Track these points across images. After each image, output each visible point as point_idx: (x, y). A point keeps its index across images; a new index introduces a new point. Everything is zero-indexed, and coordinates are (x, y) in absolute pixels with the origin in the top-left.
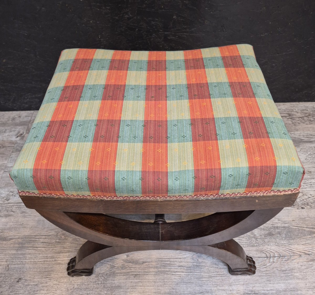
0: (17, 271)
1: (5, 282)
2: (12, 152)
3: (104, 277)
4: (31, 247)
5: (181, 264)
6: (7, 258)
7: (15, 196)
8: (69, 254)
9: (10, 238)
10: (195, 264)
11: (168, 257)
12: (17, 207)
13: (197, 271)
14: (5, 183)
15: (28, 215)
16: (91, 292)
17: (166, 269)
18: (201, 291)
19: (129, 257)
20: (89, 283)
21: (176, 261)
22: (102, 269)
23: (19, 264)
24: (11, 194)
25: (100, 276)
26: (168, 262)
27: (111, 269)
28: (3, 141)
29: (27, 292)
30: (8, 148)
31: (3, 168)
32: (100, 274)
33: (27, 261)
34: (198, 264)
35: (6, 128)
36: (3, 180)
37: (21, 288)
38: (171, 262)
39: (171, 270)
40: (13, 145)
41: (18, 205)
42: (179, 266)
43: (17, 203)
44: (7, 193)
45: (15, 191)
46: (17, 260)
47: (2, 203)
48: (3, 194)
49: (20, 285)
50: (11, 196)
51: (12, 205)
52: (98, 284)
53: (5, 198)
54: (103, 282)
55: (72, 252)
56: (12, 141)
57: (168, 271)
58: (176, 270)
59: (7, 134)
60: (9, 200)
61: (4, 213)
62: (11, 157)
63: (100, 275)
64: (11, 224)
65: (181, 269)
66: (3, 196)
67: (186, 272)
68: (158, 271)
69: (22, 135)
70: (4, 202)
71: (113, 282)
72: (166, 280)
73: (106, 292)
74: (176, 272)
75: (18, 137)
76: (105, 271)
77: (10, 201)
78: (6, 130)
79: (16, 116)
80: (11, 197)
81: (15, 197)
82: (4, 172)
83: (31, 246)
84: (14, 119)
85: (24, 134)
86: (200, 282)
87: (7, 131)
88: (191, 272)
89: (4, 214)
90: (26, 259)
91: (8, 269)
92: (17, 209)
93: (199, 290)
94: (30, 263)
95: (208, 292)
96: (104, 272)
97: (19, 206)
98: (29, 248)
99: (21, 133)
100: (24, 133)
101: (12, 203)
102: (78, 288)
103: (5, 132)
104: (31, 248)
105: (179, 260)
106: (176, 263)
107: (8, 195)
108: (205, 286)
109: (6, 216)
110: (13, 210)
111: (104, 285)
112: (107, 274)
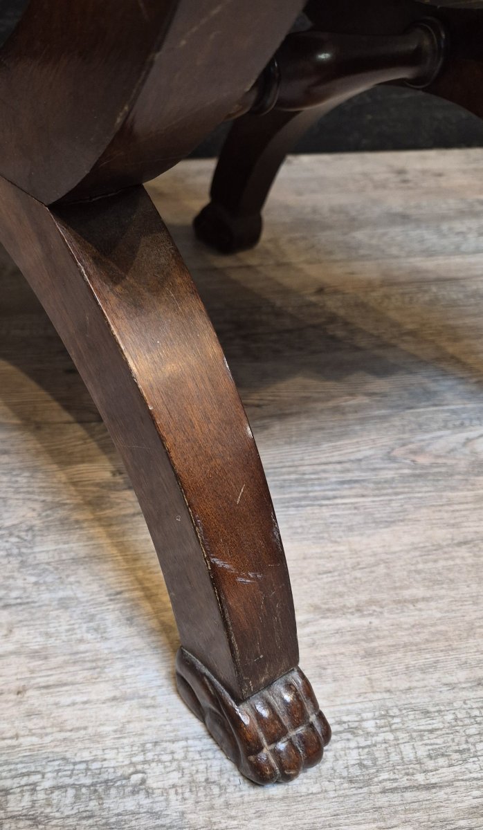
3: (19, 537)
5: (349, 476)
10: (407, 471)
11: (288, 464)
13: (424, 490)
17: (290, 493)
18: (460, 538)
21: (324, 471)
26: (293, 477)
27: (49, 512)
34: (418, 472)
38: (304, 474)
39: (311, 494)
42: (343, 483)
54: (15, 551)
57: (300, 499)
58: (330, 494)
65: (351, 488)
67: (375, 496)
72: (297, 524)
73: (33, 579)
74: (335, 497)
76: (21, 520)
86: (446, 515)
88: (397, 494)
93: (449, 536)
96: (16, 522)
105: (338, 467)
106: (324, 475)
108: (471, 524)
111: (24, 558)
112: (31, 529)
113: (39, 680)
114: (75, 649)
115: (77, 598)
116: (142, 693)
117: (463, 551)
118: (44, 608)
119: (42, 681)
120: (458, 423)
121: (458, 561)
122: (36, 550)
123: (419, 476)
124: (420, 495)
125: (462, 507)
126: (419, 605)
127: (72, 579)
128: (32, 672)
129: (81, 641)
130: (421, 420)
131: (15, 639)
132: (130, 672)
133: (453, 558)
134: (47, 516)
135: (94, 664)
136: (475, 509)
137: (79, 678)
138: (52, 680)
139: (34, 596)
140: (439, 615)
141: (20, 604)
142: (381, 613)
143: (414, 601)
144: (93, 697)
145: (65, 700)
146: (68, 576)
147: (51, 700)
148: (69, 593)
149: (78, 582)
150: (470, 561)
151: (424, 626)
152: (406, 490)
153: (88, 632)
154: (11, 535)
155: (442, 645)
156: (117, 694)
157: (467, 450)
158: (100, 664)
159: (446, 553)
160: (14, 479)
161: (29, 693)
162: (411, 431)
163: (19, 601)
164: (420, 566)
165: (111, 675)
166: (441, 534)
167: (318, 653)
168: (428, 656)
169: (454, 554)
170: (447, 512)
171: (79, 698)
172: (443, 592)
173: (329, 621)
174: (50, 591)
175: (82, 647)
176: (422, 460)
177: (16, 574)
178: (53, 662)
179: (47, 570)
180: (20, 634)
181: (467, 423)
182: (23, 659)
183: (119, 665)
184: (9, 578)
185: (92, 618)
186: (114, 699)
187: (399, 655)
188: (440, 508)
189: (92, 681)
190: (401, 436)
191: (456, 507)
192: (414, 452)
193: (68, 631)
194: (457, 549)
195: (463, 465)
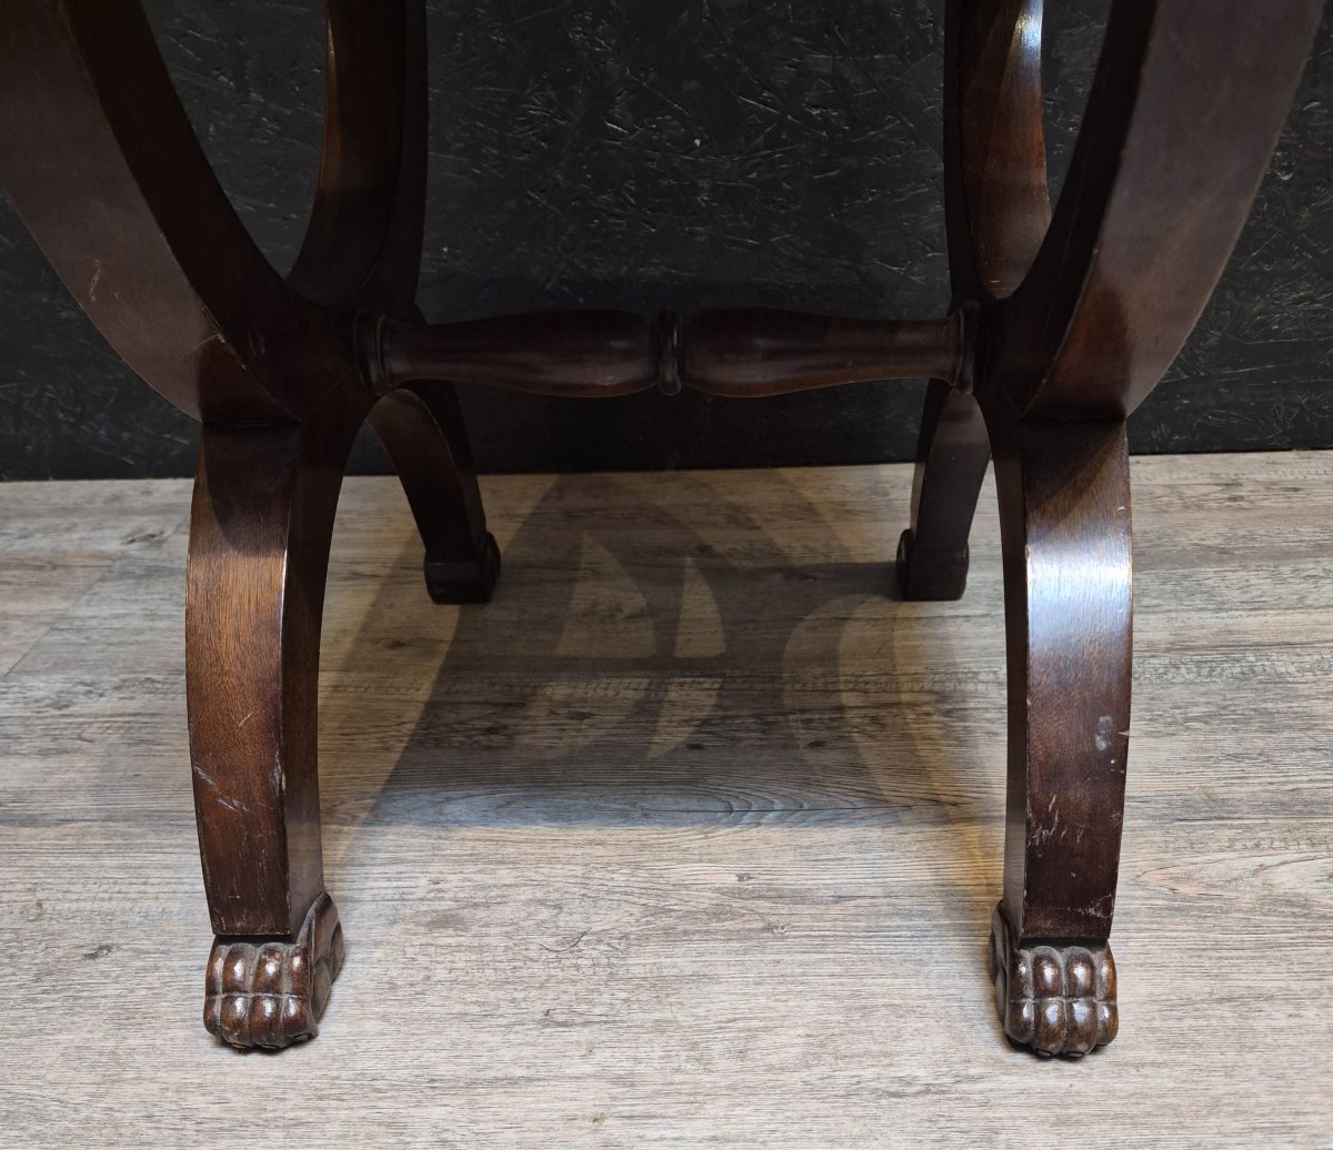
0: (89, 920)
1: (12, 956)
2: (103, 580)
3: (609, 945)
4: (178, 846)
6: (35, 881)
7: (101, 695)
8: (400, 870)
9: (62, 817)
10: (1160, 902)
12: (109, 728)
13: (1181, 927)
14: (52, 661)
15: (167, 751)
16: (534, 993)
18: (1224, 994)
19: (750, 882)
20: (519, 964)
22: (594, 918)
23: (103, 900)
24: (81, 688)
25: (587, 943)
27: (650, 919)
28: (53, 550)
29: (143, 992)
30: (80, 570)
31: (48, 619)
32: (584, 934)
33: (148, 888)
34: (1176, 904)
35: (76, 520)
36: (43, 653)
37: (106, 977)
40: (110, 563)
41: (116, 722)
43: (112, 716)
44: (58, 686)
45: (102, 682)
46: (96, 886)
47: (29, 714)
48: (40, 689)
49: (102, 967)
50: (81, 697)
51: (81, 720)
52: (577, 967)
53: (47, 702)
54: (603, 961)
55: (414, 861)
56: (101, 552)
59: (76, 536)
60: (67, 706)
61: (38, 744)
62: (93, 591)
63: (584, 938)
64: (72, 775)
66: (38, 697)
68: (935, 926)
69: (157, 538)
70: (39, 712)
71: (663, 960)
73: (624, 995)
75: (132, 541)
76: (613, 925)
77: (71, 709)
78: (75, 525)
79: (131, 493)
80: (82, 699)
81: (104, 699)
82: (48, 632)
83: (179, 841)
84: (116, 498)
85: (165, 535)
86: (1207, 963)
87: (80, 528)
88: (1140, 931)
89: (35, 747)
90: (145, 884)
91: (40, 915)
92: (110, 731)
93: (1207, 989)
94: (172, 895)
95: (1272, 998)
96: (606, 927)
97: (119, 724)
98: (165, 850)
99: (151, 531)
100: (162, 533)
101: (82, 716)
102: (455, 981)
103: (68, 530)
104: (178, 850)
107: (62, 692)
108: (1243, 976)
109: (44, 753)
110: (84, 735)
111: (614, 970)
112: (625, 936)
113: (621, 1108)
114: (669, 1079)
115: (677, 1022)
116: (749, 1136)
117: (1225, 1010)
118: (635, 1030)
119: (626, 1110)
120: (1250, 844)
121: (1214, 1022)
122: (630, 961)
123: (1177, 909)
124: (1174, 934)
125: (1234, 953)
126: (1145, 1071)
127: (672, 999)
128: (614, 1099)
129: (677, 1070)
130: (1194, 836)
131: (594, 1061)
132: (738, 1111)
133: (1207, 1017)
134: (648, 923)
135: (692, 1099)
136: (1253, 958)
137: (670, 1112)
138: (639, 1110)
139: (624, 1015)
140: (1172, 1085)
141: (605, 1022)
142: (1089, 1075)
143: (1140, 1065)
144: (688, 1134)
145: (651, 1133)
146: (668, 995)
147: (635, 1132)
148: (669, 1015)
149: (681, 1003)
150: (1231, 1022)
151: (1146, 1096)
152: (1155, 926)
153: (687, 1061)
154: (600, 941)
155: (1168, 1121)
156: (718, 1133)
157: (1257, 881)
158: (700, 1098)
159: (1197, 1010)
160: (609, 876)
161: (607, 1122)
162: (1177, 850)
163: (604, 1018)
164: (1156, 1024)
165: (712, 1112)
166: (1195, 986)
167: (990, 1114)
168: (1146, 1132)
169: (1210, 1012)
170: (1210, 958)
171: (668, 1134)
172: (1183, 1057)
173: (1014, 1078)
174: (644, 1011)
175: (678, 1078)
176: (1184, 889)
177: (602, 988)
178: (642, 1090)
179: (642, 986)
180: (601, 1056)
181: (1265, 844)
182: (603, 1084)
183: (724, 1102)
184: (593, 990)
185: (694, 1046)
186: (714, 1138)
187: (1105, 1127)
188: (1199, 953)
189: (688, 1117)
190: (1161, 856)
191: (1226, 953)
192: (1176, 879)
193: (662, 1058)
194: (1215, 1006)
195: (1247, 899)
